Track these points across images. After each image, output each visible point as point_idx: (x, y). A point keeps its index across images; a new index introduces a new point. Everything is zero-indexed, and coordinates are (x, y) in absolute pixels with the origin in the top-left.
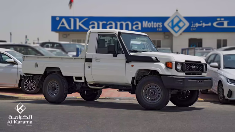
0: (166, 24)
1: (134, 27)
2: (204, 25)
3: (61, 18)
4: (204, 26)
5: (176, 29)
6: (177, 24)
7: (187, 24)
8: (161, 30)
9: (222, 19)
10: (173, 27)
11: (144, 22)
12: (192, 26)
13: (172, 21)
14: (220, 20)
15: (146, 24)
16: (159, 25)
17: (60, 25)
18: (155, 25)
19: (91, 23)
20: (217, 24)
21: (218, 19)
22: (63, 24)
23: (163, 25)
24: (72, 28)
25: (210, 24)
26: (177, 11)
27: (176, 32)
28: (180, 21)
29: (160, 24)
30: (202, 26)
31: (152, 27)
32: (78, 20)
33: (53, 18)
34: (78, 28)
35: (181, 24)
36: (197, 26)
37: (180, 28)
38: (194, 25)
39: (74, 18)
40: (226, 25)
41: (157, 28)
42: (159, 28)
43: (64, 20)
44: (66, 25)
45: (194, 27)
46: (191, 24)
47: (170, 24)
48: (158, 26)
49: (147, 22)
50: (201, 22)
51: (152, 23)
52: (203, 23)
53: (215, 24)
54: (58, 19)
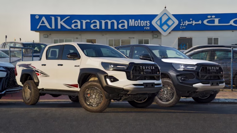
0: (154, 22)
1: (120, 26)
2: (194, 23)
3: (41, 16)
4: (193, 25)
5: (165, 27)
6: (166, 23)
7: (177, 22)
8: (149, 28)
9: (213, 17)
10: (161, 26)
11: (130, 20)
12: (181, 25)
13: (161, 19)
14: (211, 18)
15: (132, 23)
16: (146, 23)
17: (40, 24)
18: (143, 23)
19: (73, 22)
20: (208, 22)
21: (209, 17)
22: (43, 22)
23: (150, 23)
24: (53, 27)
25: (200, 22)
26: (165, 8)
27: (165, 31)
28: (169, 19)
29: (148, 22)
30: (192, 23)
31: (139, 25)
32: (59, 18)
33: (33, 16)
34: (59, 27)
35: (170, 23)
36: (186, 25)
37: (169, 27)
38: (183, 23)
39: (56, 16)
40: (217, 23)
41: (144, 26)
42: (146, 26)
43: (44, 19)
44: (47, 24)
45: (184, 25)
46: (180, 23)
47: (159, 23)
48: (145, 25)
49: (133, 20)
50: (191, 19)
51: (139, 21)
52: (192, 21)
53: (205, 22)
54: (37, 17)
